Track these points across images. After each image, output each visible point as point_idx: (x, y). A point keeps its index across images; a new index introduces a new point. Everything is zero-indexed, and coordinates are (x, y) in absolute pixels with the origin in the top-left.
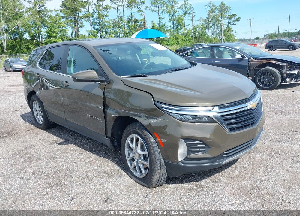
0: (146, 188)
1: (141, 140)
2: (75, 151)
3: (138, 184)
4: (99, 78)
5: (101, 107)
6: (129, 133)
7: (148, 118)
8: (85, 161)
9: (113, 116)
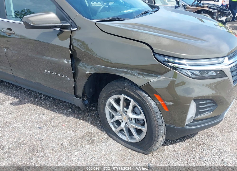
0: (142, 154)
1: (133, 103)
2: (33, 111)
3: (129, 150)
4: (60, 23)
5: (67, 62)
6: (112, 93)
7: (143, 76)
8: (50, 124)
9: (86, 73)
